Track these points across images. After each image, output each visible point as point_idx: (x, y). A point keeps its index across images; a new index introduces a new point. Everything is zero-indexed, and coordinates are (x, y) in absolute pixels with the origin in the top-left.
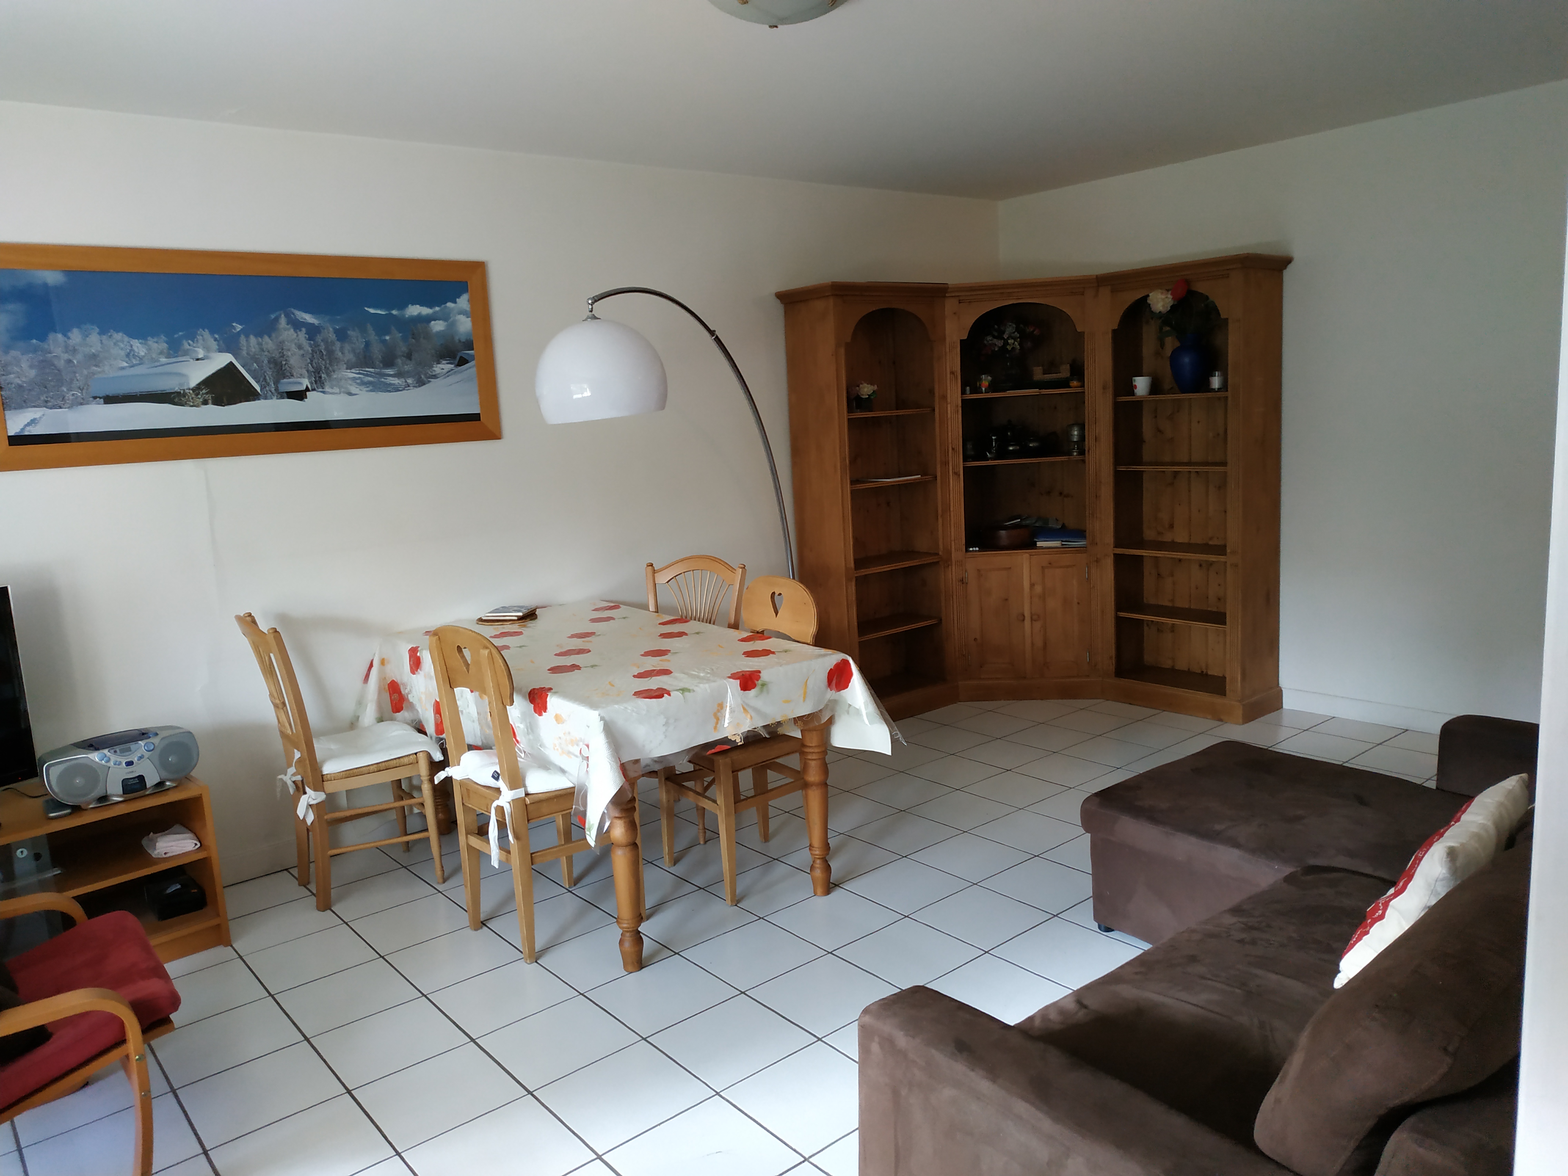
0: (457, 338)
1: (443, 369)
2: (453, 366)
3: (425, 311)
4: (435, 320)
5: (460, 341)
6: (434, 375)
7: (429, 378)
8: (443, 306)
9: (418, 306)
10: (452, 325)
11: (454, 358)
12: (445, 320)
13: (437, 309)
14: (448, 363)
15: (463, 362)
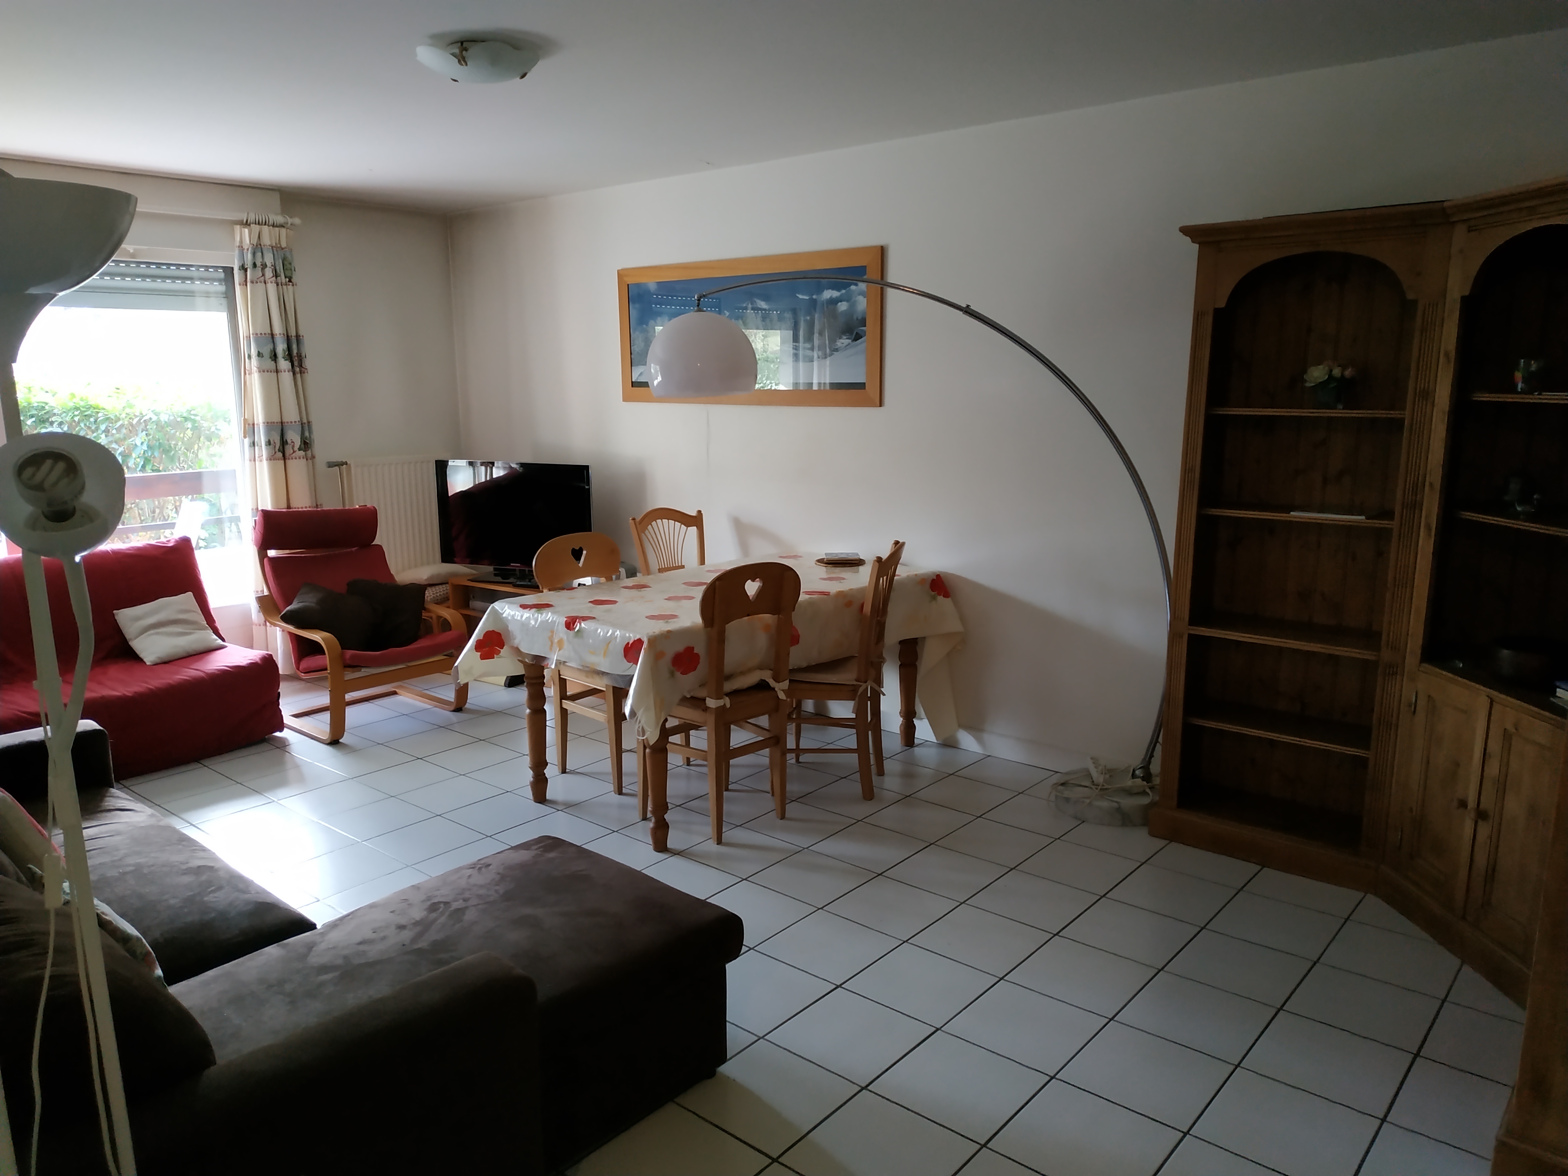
0: (855, 317)
1: (843, 343)
2: (850, 341)
3: (835, 294)
4: (841, 301)
5: (857, 319)
6: (837, 349)
7: (834, 351)
8: (848, 289)
9: (830, 290)
10: (853, 305)
11: (852, 334)
12: (848, 301)
13: (844, 291)
14: (847, 339)
15: (858, 337)
